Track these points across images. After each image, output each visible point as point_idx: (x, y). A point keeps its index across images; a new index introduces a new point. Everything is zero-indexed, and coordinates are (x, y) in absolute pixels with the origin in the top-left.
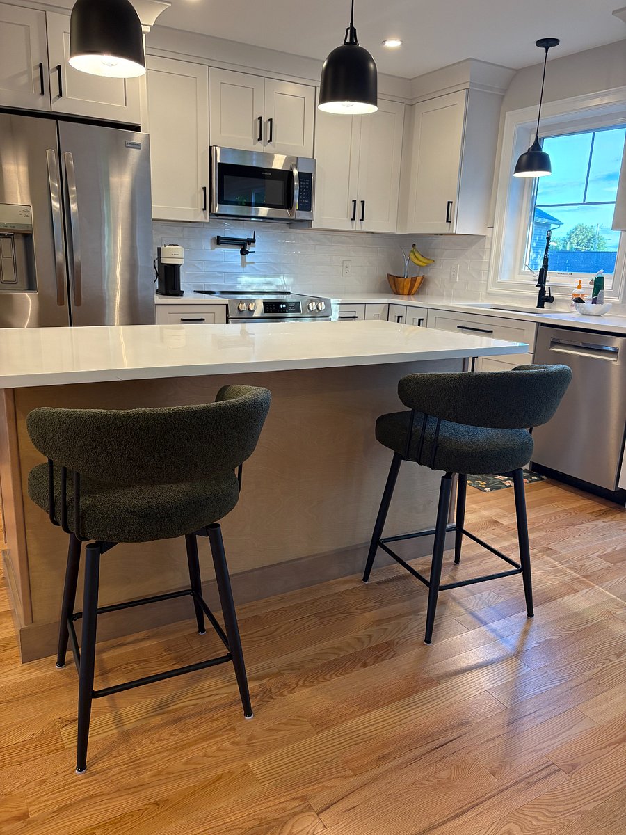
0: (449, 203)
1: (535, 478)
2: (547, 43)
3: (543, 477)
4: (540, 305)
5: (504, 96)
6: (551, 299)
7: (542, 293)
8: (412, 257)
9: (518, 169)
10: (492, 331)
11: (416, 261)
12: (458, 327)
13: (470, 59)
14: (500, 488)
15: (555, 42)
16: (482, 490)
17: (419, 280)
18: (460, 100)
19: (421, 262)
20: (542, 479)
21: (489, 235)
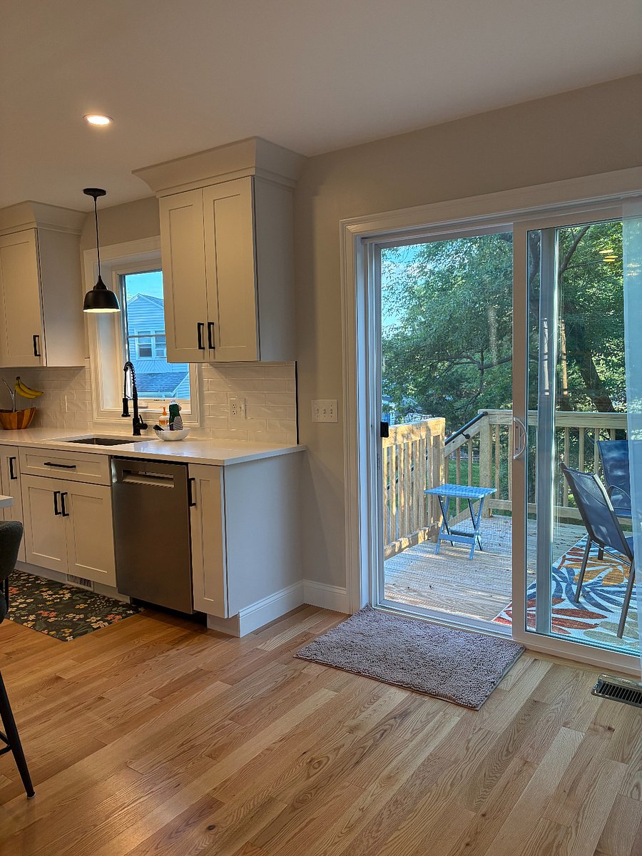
0: (35, 337)
1: (131, 612)
2: (96, 193)
3: (140, 609)
4: (137, 432)
5: (80, 236)
6: (145, 426)
7: (136, 420)
8: (18, 390)
9: (87, 307)
10: (75, 467)
11: (22, 394)
12: (45, 464)
13: (31, 201)
14: (86, 633)
15: (102, 192)
16: (64, 639)
17: (27, 413)
18: (31, 237)
19: (29, 394)
20: (138, 612)
21: (87, 365)
